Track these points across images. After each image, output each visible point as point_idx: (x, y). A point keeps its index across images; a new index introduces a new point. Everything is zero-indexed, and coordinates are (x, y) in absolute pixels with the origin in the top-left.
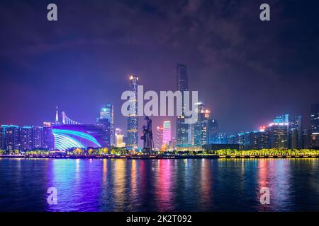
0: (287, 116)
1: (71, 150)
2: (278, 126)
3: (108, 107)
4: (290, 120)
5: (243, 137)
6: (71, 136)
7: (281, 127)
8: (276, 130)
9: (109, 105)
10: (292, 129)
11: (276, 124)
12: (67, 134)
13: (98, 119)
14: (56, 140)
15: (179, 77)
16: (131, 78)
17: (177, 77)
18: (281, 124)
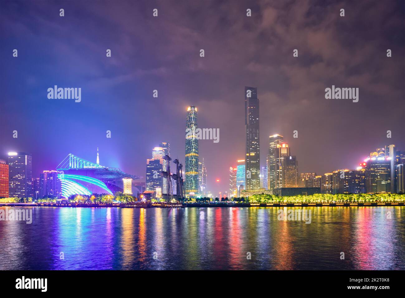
0: (392, 147)
1: (73, 197)
2: (376, 162)
3: (163, 146)
4: (396, 152)
5: (331, 177)
6: (77, 181)
7: (381, 162)
8: (374, 167)
9: (165, 144)
10: (399, 165)
11: (373, 159)
12: (73, 180)
13: (148, 160)
14: (63, 186)
15: (248, 104)
16: (189, 109)
17: (246, 104)
18: (382, 159)
